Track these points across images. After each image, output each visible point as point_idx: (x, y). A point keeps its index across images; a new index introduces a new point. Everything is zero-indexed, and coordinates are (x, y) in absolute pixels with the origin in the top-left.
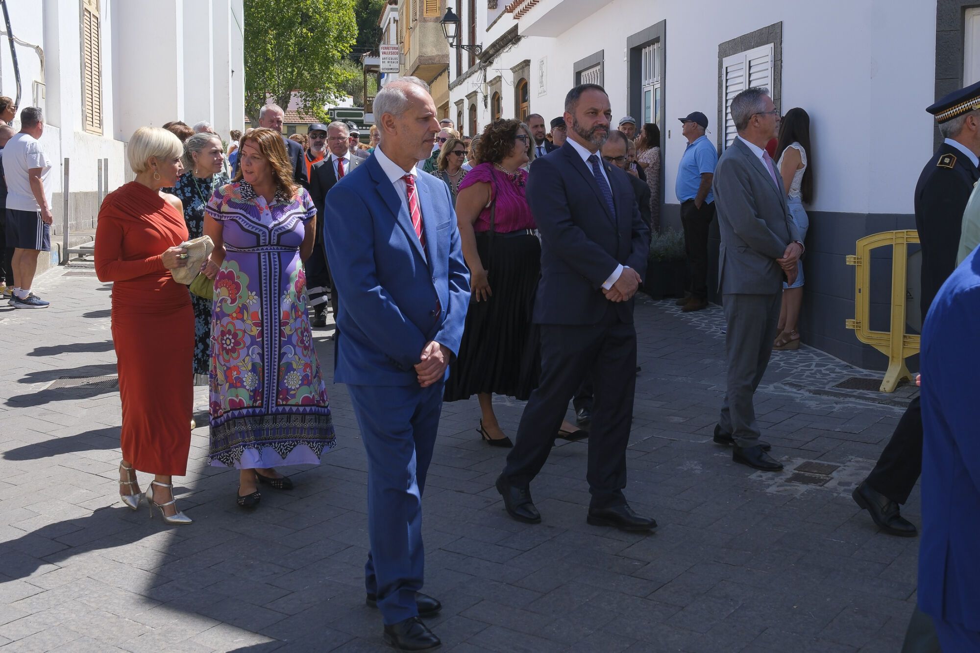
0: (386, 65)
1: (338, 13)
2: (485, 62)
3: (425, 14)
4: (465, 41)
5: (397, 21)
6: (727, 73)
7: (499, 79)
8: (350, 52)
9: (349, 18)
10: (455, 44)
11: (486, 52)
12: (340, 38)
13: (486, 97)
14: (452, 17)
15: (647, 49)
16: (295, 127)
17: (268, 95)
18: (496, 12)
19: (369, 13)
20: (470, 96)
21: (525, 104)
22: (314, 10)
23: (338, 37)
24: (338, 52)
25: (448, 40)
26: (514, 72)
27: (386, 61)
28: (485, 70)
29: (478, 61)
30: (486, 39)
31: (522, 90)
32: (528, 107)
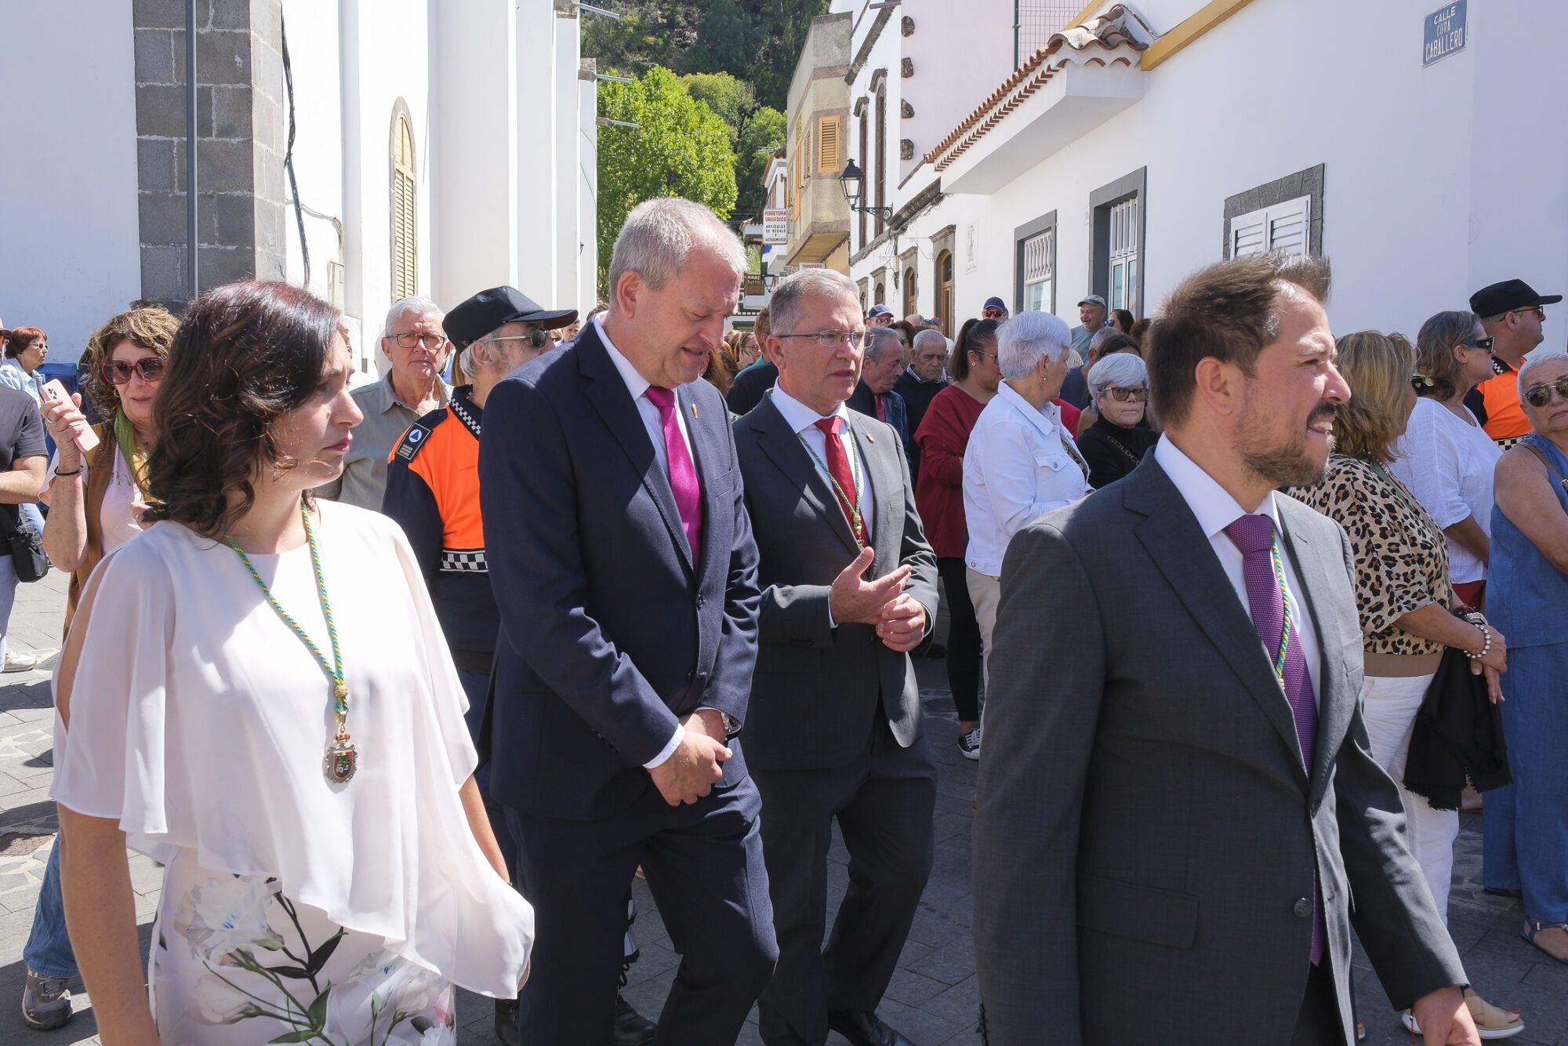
0: (771, 235)
1: (714, 171)
2: (897, 229)
3: (820, 168)
4: (871, 202)
5: (785, 179)
6: (1237, 239)
7: (914, 250)
8: (728, 219)
9: (727, 177)
10: (857, 206)
11: (898, 216)
13: (896, 275)
14: (854, 172)
15: (1118, 208)
18: (912, 164)
19: (752, 170)
20: (877, 273)
21: (948, 284)
22: (685, 167)
23: (713, 200)
25: (849, 202)
26: (934, 242)
27: (771, 229)
28: (895, 239)
29: (887, 228)
30: (897, 199)
31: (945, 265)
32: (952, 287)
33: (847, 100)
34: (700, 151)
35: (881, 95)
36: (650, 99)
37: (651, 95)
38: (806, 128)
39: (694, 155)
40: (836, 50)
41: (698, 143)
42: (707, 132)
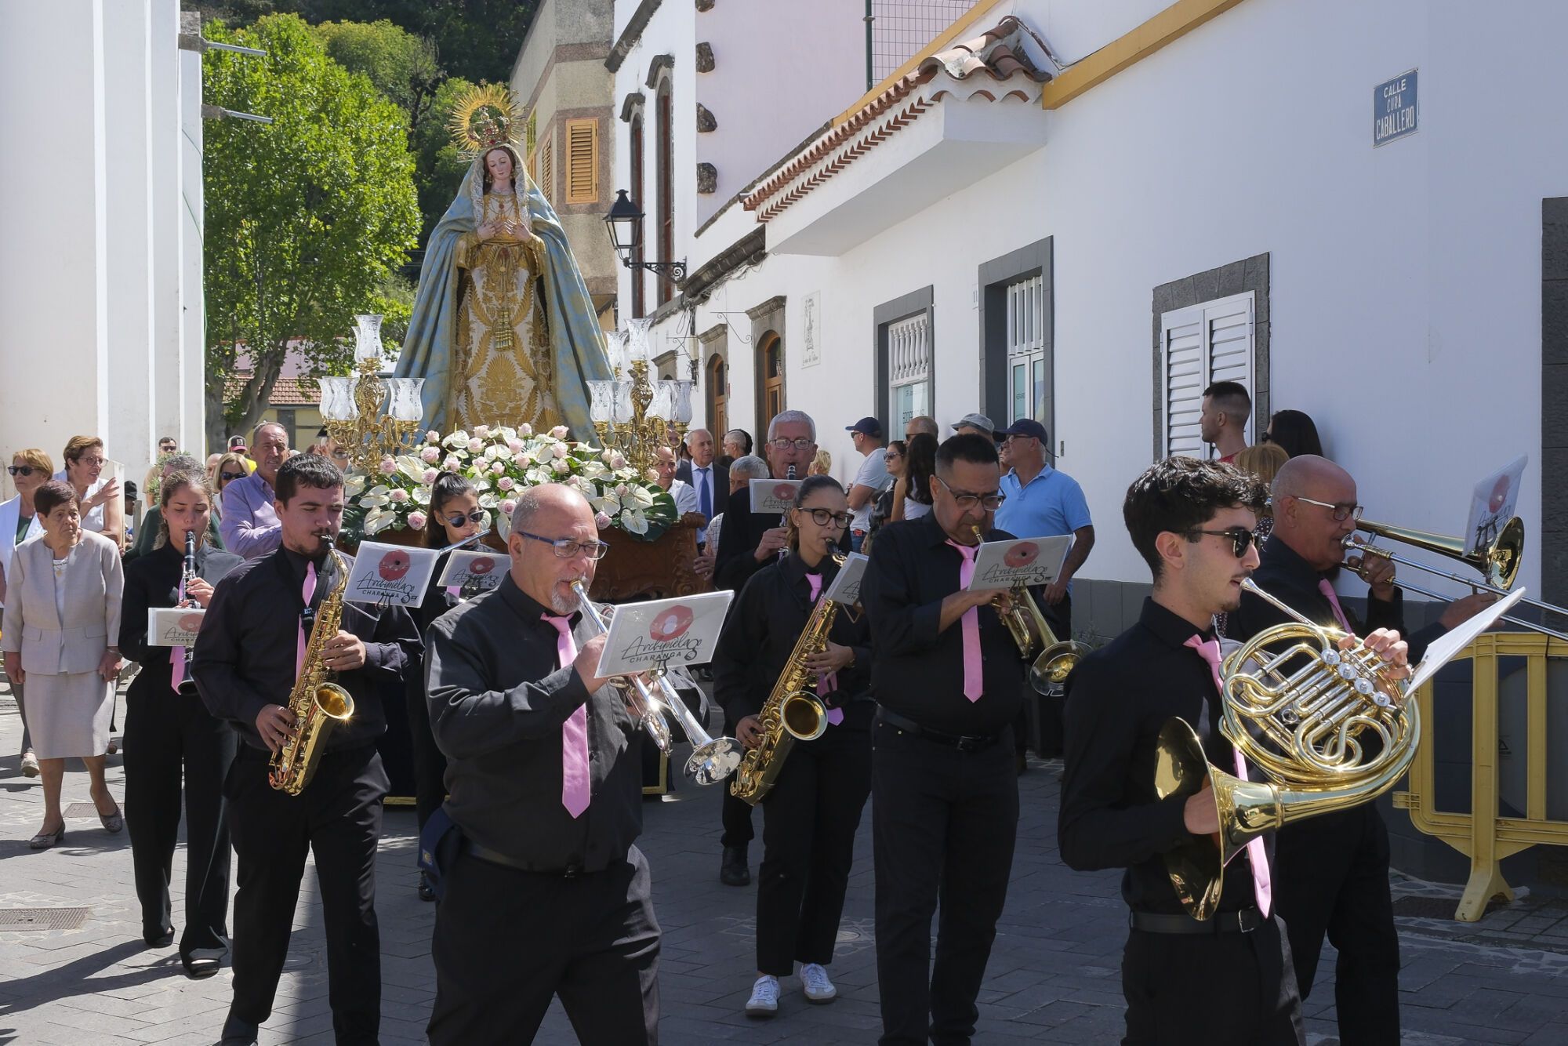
1: (383, 186)
2: (694, 295)
3: (568, 197)
4: (651, 254)
6: (1169, 341)
7: (721, 330)
8: (405, 263)
9: (404, 196)
11: (696, 277)
12: (385, 235)
13: (694, 364)
14: (628, 209)
15: (1017, 288)
16: (293, 412)
17: (239, 349)
18: (716, 200)
19: (435, 180)
20: (663, 359)
21: (775, 381)
22: (336, 180)
23: (382, 232)
24: (383, 263)
25: (619, 255)
26: (753, 319)
28: (691, 310)
29: (676, 291)
30: (693, 253)
31: (769, 350)
32: (782, 385)
33: (608, 95)
34: (359, 155)
35: (664, 93)
36: (277, 70)
37: (276, 63)
38: (545, 134)
39: (351, 161)
40: (590, 18)
41: (356, 141)
42: (372, 124)
